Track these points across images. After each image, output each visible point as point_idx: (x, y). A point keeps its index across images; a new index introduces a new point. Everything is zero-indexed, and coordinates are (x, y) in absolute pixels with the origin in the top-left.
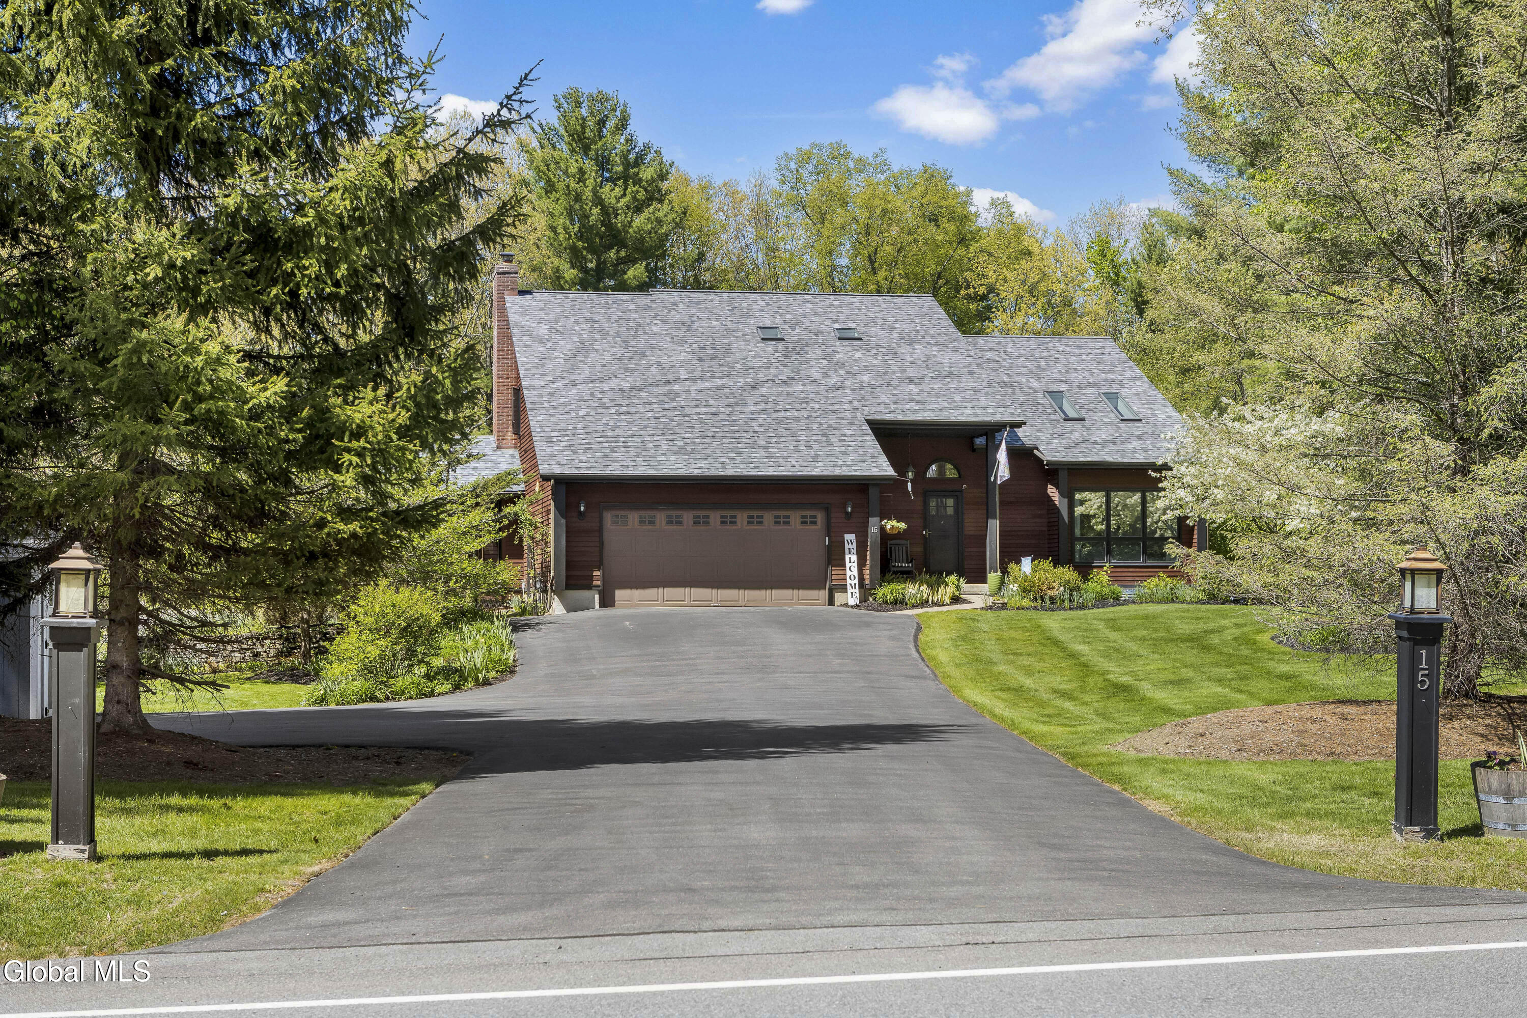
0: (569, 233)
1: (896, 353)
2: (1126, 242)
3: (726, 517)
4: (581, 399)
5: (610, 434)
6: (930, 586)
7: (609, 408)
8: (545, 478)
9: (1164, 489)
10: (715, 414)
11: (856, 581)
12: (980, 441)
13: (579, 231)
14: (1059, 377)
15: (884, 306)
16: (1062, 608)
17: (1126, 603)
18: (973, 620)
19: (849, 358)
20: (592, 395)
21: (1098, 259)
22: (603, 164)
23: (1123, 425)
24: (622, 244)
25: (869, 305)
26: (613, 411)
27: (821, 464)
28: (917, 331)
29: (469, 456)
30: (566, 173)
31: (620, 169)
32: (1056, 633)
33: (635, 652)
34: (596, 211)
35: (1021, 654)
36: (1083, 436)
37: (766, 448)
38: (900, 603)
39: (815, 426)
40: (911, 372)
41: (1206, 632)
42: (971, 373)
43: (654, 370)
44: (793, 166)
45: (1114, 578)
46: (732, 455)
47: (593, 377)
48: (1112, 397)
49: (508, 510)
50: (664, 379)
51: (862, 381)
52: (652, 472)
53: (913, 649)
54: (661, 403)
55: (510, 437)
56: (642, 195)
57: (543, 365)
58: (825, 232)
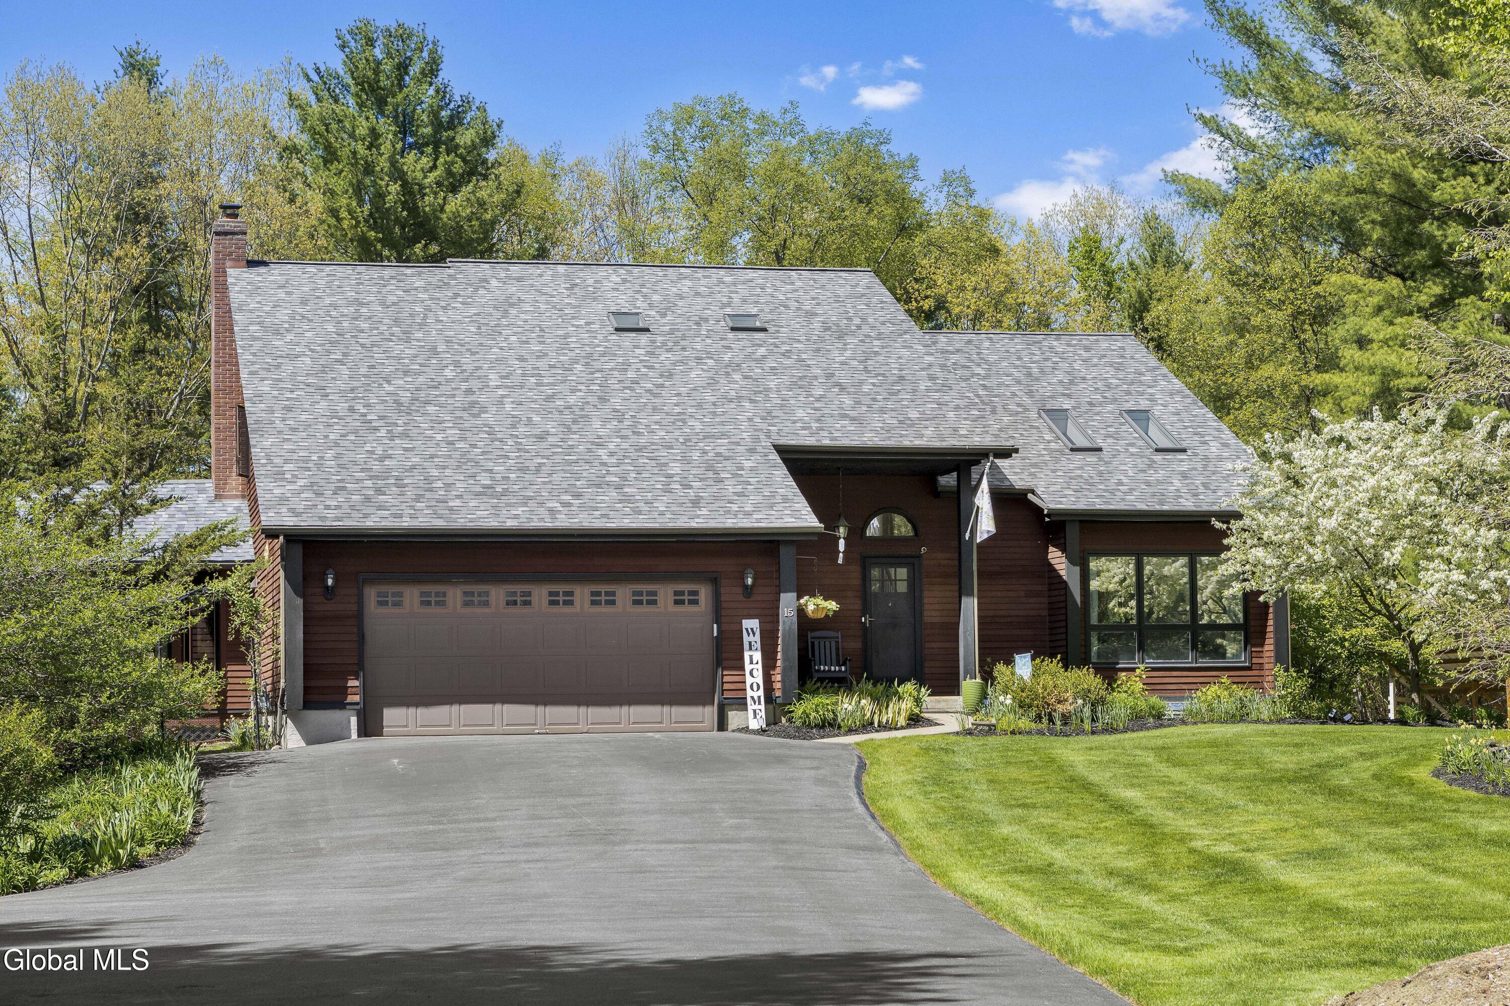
0: (355, 219)
1: (818, 350)
2: (1122, 240)
3: (557, 594)
4: (334, 415)
5: (376, 467)
6: (875, 699)
7: (376, 429)
8: (271, 534)
9: (1228, 548)
10: (541, 438)
11: (761, 693)
12: (948, 480)
13: (371, 215)
14: (1060, 389)
15: (799, 284)
16: (1081, 732)
17: (1172, 723)
18: (946, 751)
19: (749, 357)
20: (352, 409)
21: (1083, 263)
22: (405, 125)
23: (1158, 457)
24: (432, 237)
25: (778, 283)
26: (383, 433)
27: (704, 511)
28: (850, 319)
29: (154, 502)
30: (352, 135)
31: (428, 130)
32: (1082, 770)
33: (399, 808)
34: (394, 188)
35: (1034, 806)
36: (1100, 474)
37: (619, 487)
38: (829, 725)
39: (696, 455)
40: (842, 376)
41: (1319, 766)
42: (932, 378)
43: (449, 373)
44: (669, 128)
45: (1151, 687)
46: (566, 498)
47: (356, 384)
48: (1141, 417)
49: (216, 586)
50: (464, 386)
51: (768, 390)
52: (439, 523)
53: (856, 799)
54: (457, 422)
55: (235, 482)
56: (458, 167)
57: (278, 366)
58: (714, 216)
